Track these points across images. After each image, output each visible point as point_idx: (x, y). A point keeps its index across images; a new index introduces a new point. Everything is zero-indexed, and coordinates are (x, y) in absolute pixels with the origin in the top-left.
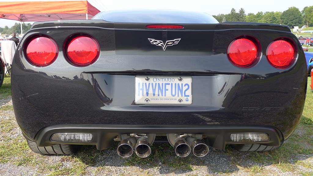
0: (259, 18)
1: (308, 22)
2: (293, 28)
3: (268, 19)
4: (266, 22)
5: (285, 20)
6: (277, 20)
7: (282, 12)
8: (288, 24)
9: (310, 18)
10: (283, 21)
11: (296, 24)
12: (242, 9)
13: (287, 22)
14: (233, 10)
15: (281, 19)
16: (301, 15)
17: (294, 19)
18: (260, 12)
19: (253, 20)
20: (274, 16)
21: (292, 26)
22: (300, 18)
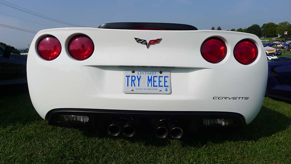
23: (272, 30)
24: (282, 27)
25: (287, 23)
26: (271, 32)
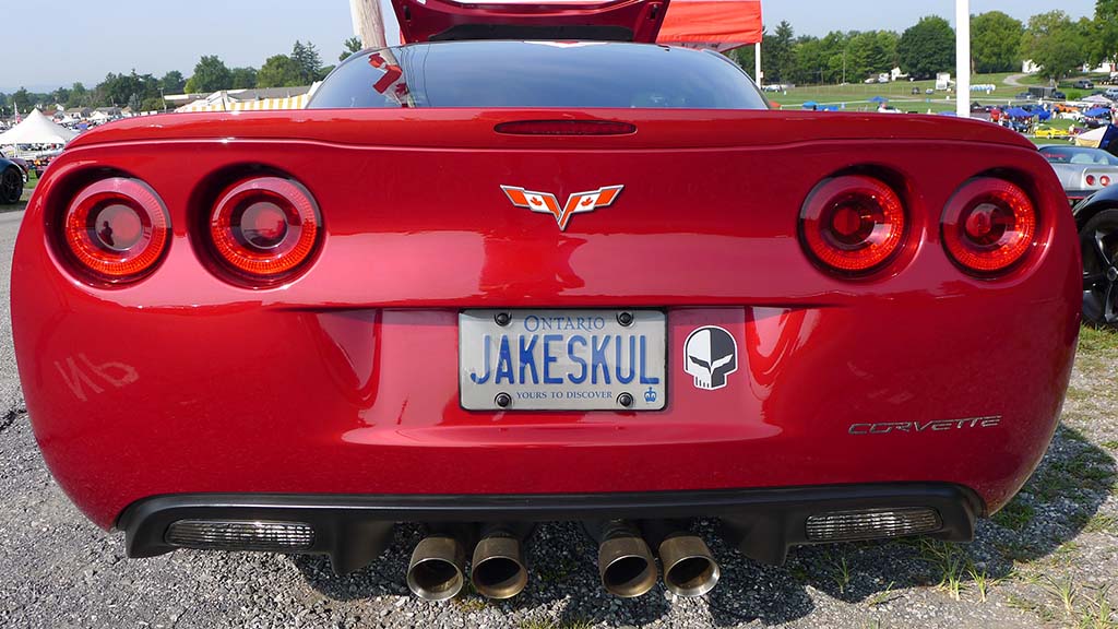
0: (832, 51)
1: (976, 59)
2: (935, 78)
3: (858, 54)
4: (854, 61)
5: (911, 54)
6: (884, 55)
7: (901, 31)
8: (919, 66)
9: (982, 49)
10: (904, 59)
11: (941, 65)
12: (783, 23)
13: (914, 61)
15: (899, 52)
17: (935, 52)
18: (835, 32)
19: (814, 55)
20: (876, 42)
21: (931, 73)
24: (1040, 31)
25: (1059, 15)
26: (996, 50)
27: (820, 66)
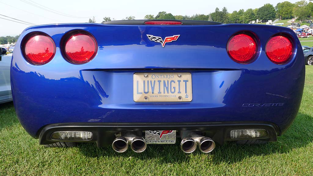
0: (240, 15)
1: (281, 16)
3: (247, 15)
5: (261, 15)
6: (254, 15)
8: (263, 18)
9: (282, 12)
10: (259, 17)
11: (270, 18)
12: (224, 8)
13: (262, 17)
14: (217, 9)
15: (258, 14)
16: (274, 10)
17: (268, 14)
18: (241, 9)
19: (235, 16)
20: (252, 12)
21: (267, 20)
22: (273, 13)
23: (288, 11)
24: (298, 6)
26: (286, 13)
27: (237, 19)
